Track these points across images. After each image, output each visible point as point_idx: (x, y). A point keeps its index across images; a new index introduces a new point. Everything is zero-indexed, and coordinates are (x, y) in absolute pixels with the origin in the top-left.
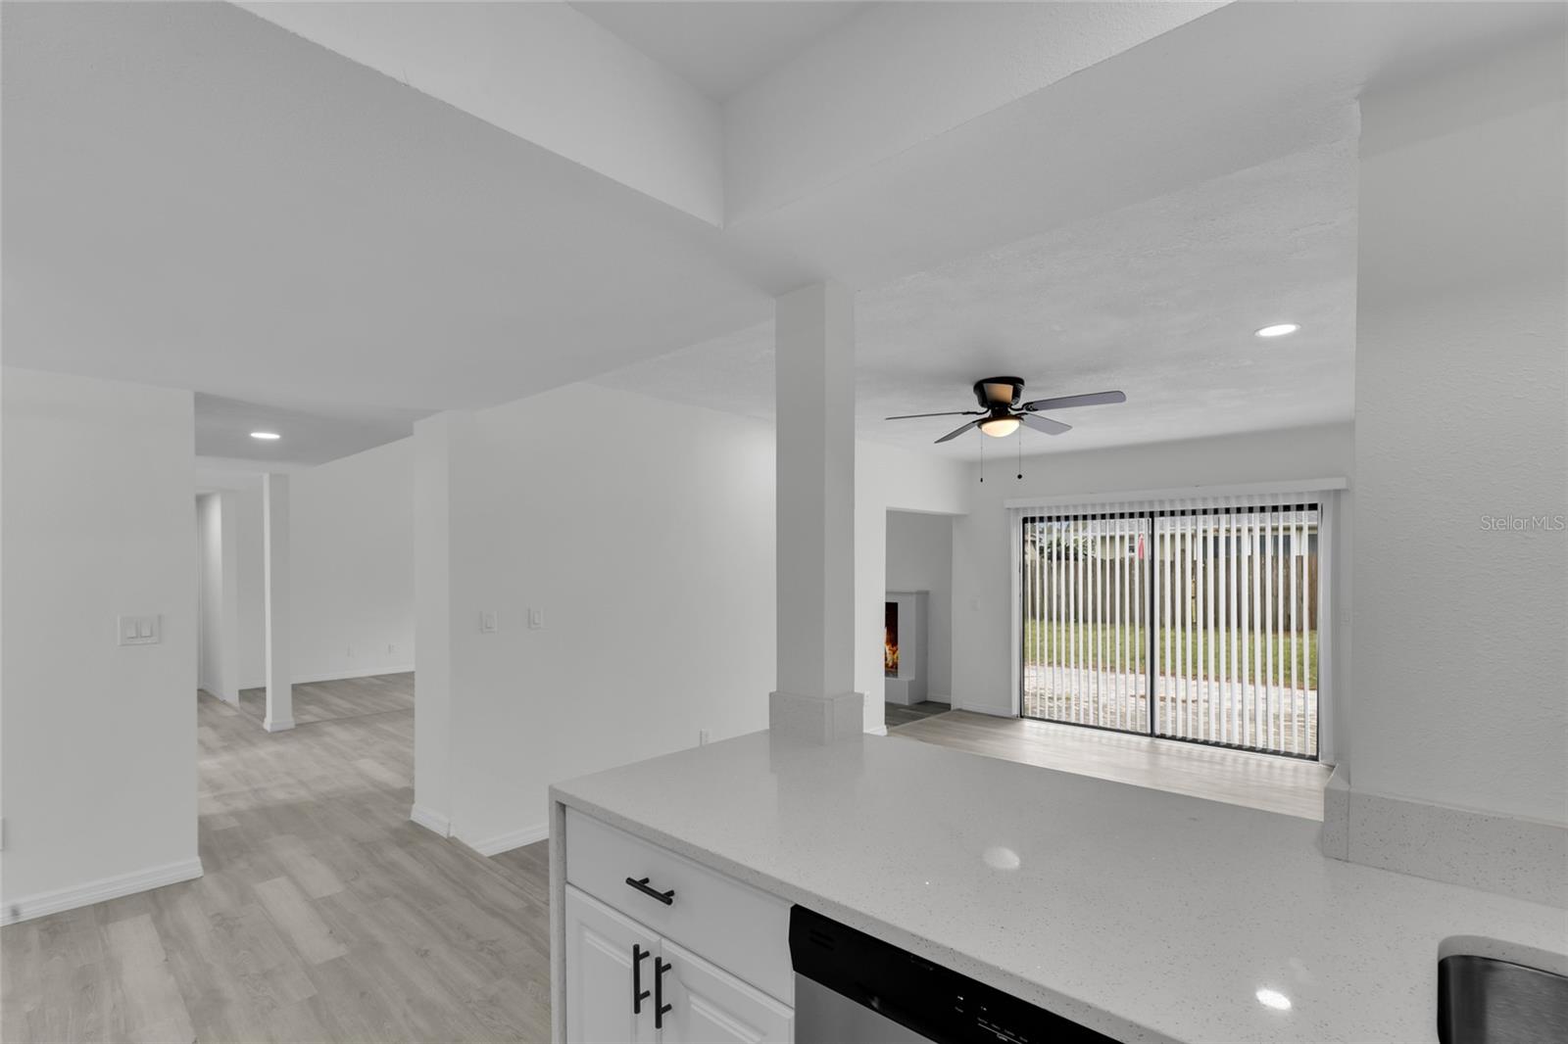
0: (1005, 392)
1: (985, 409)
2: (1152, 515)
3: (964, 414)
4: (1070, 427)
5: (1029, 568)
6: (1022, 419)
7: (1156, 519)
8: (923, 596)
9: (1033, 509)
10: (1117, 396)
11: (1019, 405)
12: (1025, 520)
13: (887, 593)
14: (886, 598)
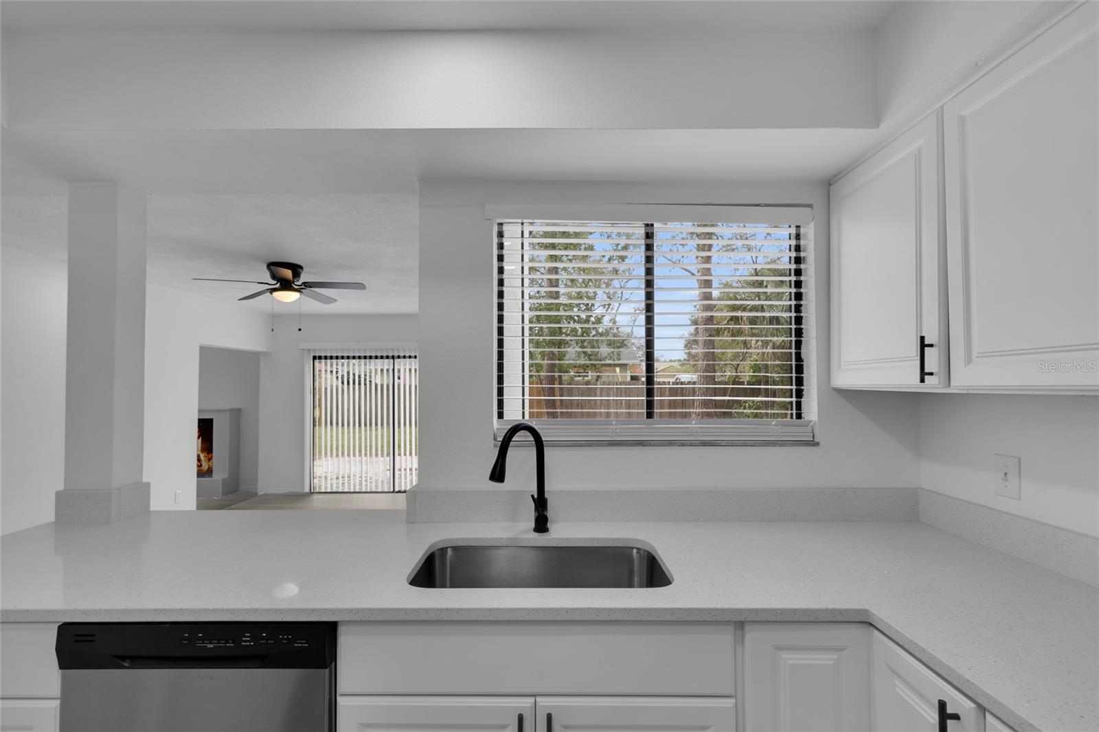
0: (288, 273)
1: (276, 282)
2: (393, 357)
3: (259, 283)
4: (337, 301)
5: (317, 390)
6: (302, 292)
7: (395, 360)
8: (236, 414)
9: (320, 350)
10: (359, 286)
11: (299, 283)
12: (314, 358)
13: (200, 411)
14: (199, 416)
